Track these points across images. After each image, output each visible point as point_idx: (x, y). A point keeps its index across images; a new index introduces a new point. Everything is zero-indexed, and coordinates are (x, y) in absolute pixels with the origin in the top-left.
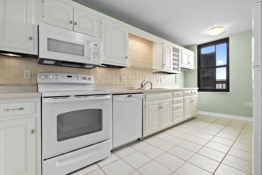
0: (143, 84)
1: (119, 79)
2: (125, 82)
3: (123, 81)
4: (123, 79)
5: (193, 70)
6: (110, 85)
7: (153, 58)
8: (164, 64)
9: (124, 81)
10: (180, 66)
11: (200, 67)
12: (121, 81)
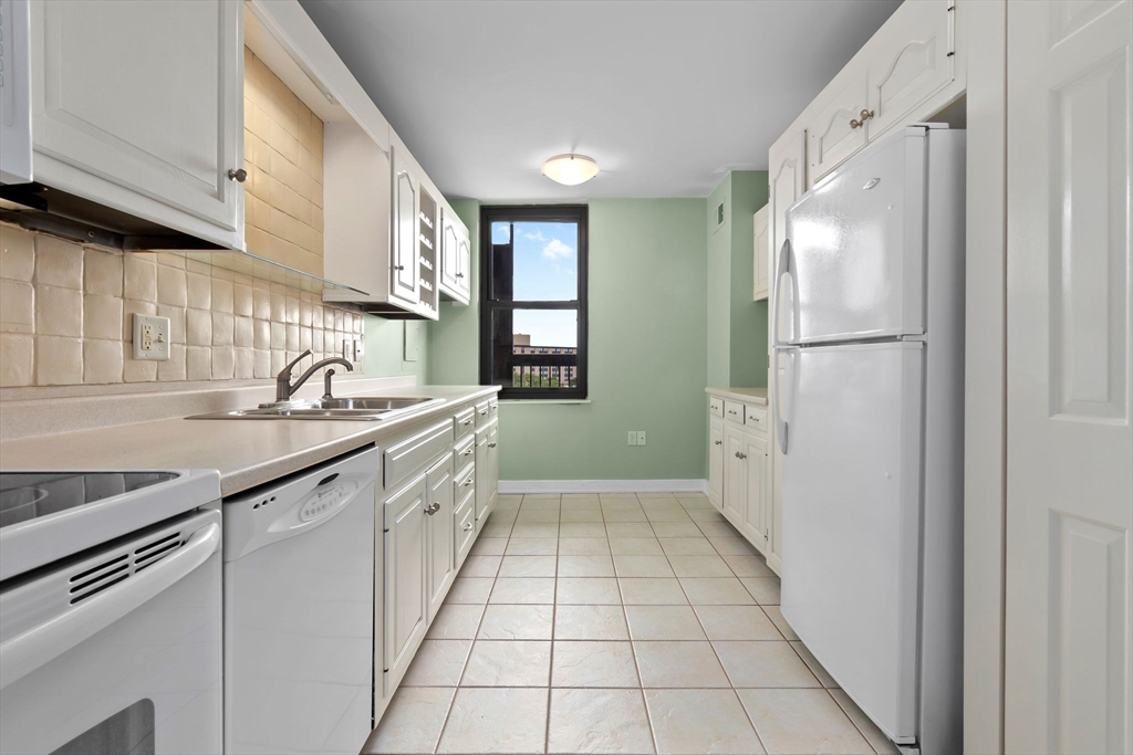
0: (297, 372)
1: (118, 331)
2: (165, 360)
3: (155, 350)
4: (154, 335)
5: (463, 308)
6: (35, 385)
7: (325, 215)
8: (396, 264)
9: (160, 355)
10: (439, 286)
11: (488, 298)
12: (141, 354)
